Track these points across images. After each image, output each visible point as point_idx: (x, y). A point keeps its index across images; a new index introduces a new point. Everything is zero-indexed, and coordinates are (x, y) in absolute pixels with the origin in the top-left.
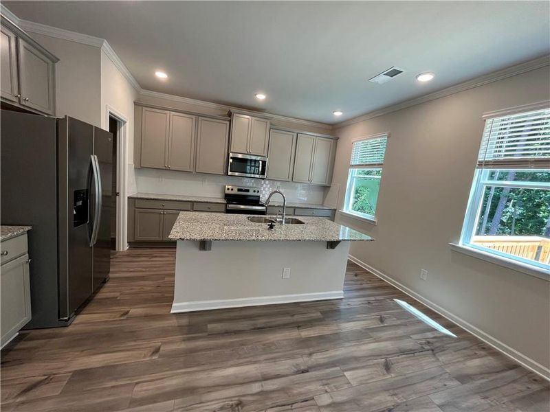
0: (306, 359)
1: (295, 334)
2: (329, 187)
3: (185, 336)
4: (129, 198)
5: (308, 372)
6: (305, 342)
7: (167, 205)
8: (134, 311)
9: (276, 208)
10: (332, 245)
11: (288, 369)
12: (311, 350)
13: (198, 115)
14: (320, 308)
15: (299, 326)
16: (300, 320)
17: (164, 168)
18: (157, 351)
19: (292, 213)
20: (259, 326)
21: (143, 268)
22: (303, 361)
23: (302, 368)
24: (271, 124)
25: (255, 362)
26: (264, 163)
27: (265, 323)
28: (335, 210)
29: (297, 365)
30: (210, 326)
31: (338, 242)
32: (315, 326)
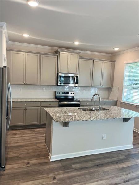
0: (126, 176)
1: (116, 166)
2: (112, 88)
3: (64, 171)
4: (12, 102)
5: (129, 181)
6: (123, 169)
7: (28, 105)
8: (31, 162)
9: (85, 102)
10: (126, 120)
11: (120, 181)
12: (127, 172)
13: (41, 54)
14: (124, 153)
15: (117, 162)
16: (116, 160)
17: (23, 84)
18: (54, 179)
19: (94, 104)
20: (97, 164)
21: (22, 140)
22: (125, 177)
23: (126, 180)
24: (79, 56)
25: (103, 180)
26: (77, 77)
27: (99, 162)
28: (117, 101)
29: (124, 179)
30: (74, 166)
31: (129, 119)
32: (124, 162)
